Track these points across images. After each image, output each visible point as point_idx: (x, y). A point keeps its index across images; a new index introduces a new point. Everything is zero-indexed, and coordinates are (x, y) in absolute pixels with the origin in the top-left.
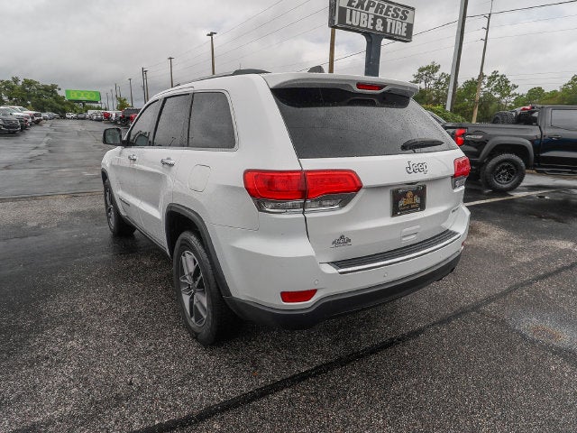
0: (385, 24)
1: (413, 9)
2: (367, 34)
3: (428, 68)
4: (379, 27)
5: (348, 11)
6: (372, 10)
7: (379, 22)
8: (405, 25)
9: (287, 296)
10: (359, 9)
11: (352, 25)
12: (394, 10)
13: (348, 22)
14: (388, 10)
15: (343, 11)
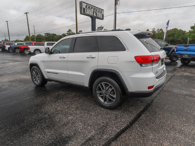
0: (96, 14)
1: (103, 10)
2: (91, 17)
3: (100, 27)
4: (95, 15)
5: (86, 10)
6: (92, 9)
7: (95, 13)
8: (102, 15)
9: (149, 88)
10: (89, 9)
11: (87, 14)
12: (99, 10)
13: (86, 13)
14: (97, 10)
15: (84, 9)
